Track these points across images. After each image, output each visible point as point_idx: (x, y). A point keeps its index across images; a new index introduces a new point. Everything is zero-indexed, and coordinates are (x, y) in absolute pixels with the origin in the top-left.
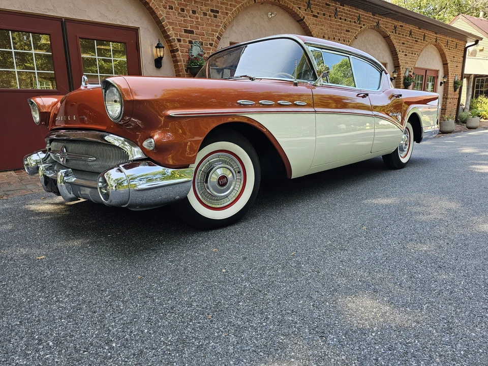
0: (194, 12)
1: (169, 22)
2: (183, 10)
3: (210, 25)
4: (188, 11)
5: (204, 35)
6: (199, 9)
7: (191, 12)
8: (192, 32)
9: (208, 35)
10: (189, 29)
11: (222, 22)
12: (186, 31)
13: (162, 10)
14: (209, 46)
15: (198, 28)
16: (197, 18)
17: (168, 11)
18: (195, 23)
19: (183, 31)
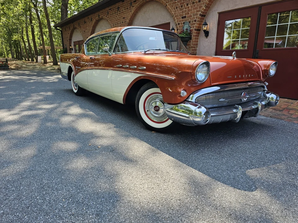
0: (187, 5)
1: (175, 16)
2: (182, 6)
3: (196, 8)
4: (184, 5)
5: (192, 16)
6: (190, 2)
7: (186, 5)
8: (185, 17)
9: (194, 15)
10: (184, 16)
11: (203, 3)
12: (182, 18)
13: (173, 11)
14: (194, 22)
15: (188, 13)
16: (189, 7)
17: (175, 10)
18: (187, 11)
19: (181, 18)
